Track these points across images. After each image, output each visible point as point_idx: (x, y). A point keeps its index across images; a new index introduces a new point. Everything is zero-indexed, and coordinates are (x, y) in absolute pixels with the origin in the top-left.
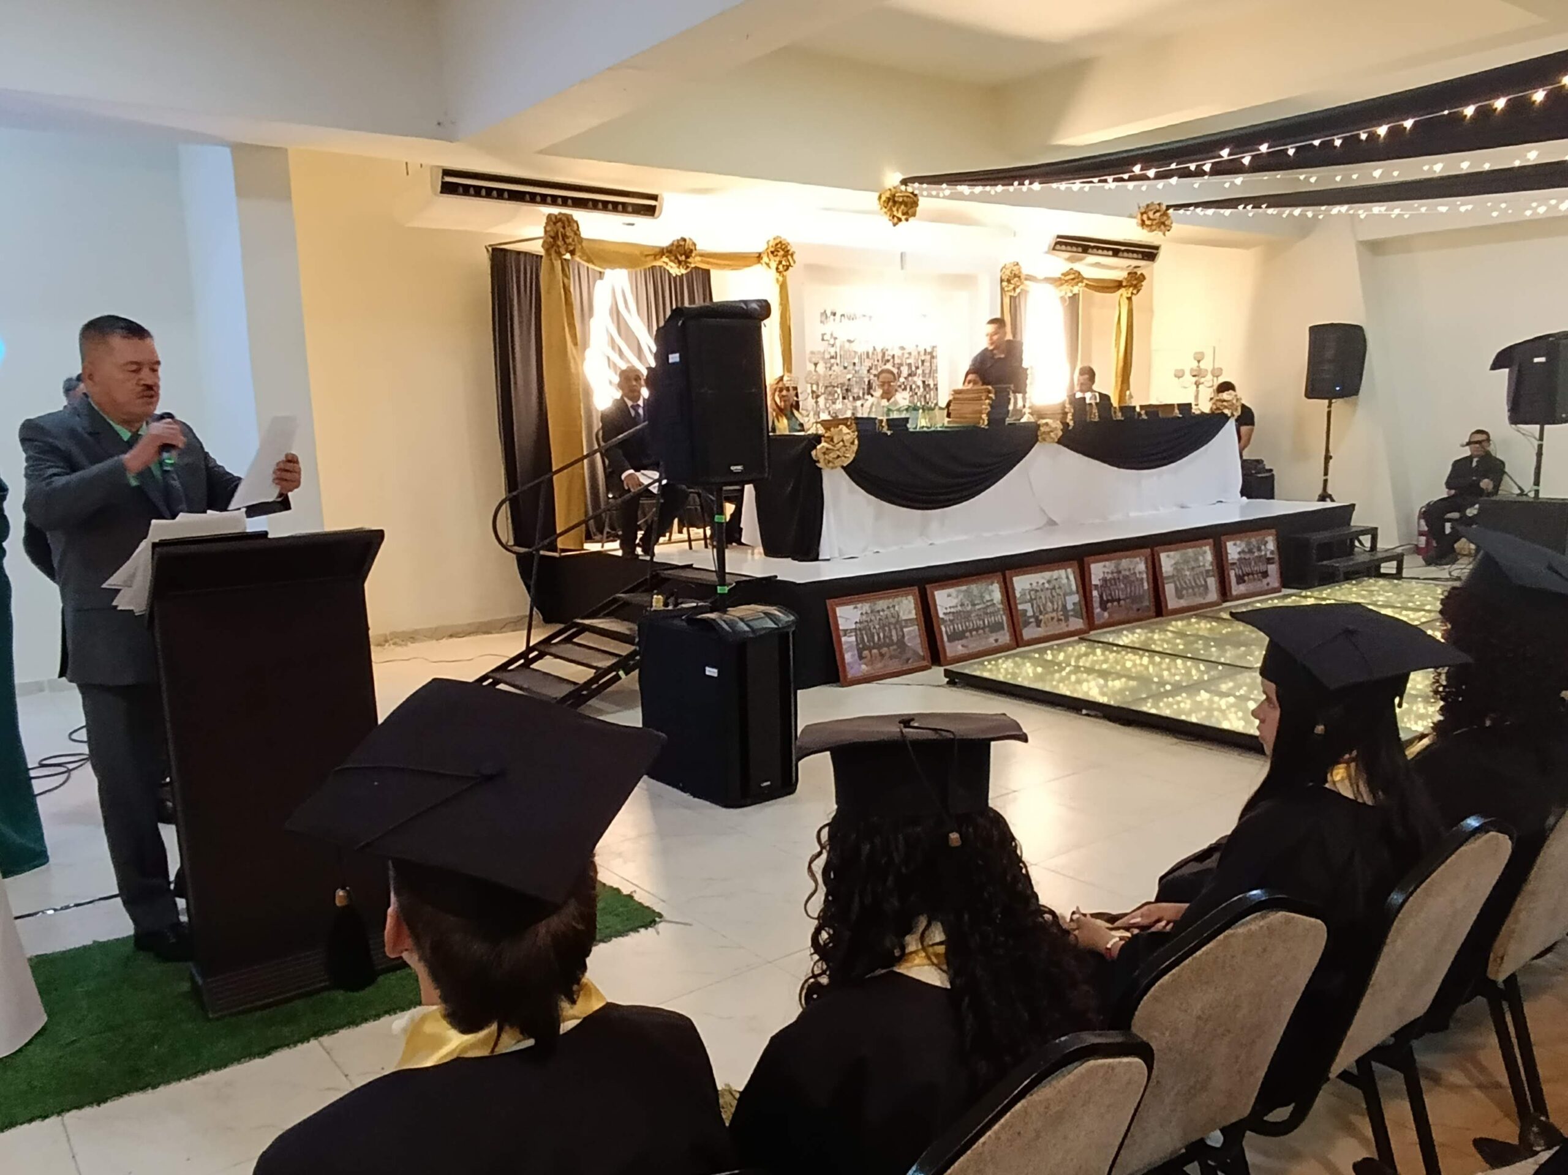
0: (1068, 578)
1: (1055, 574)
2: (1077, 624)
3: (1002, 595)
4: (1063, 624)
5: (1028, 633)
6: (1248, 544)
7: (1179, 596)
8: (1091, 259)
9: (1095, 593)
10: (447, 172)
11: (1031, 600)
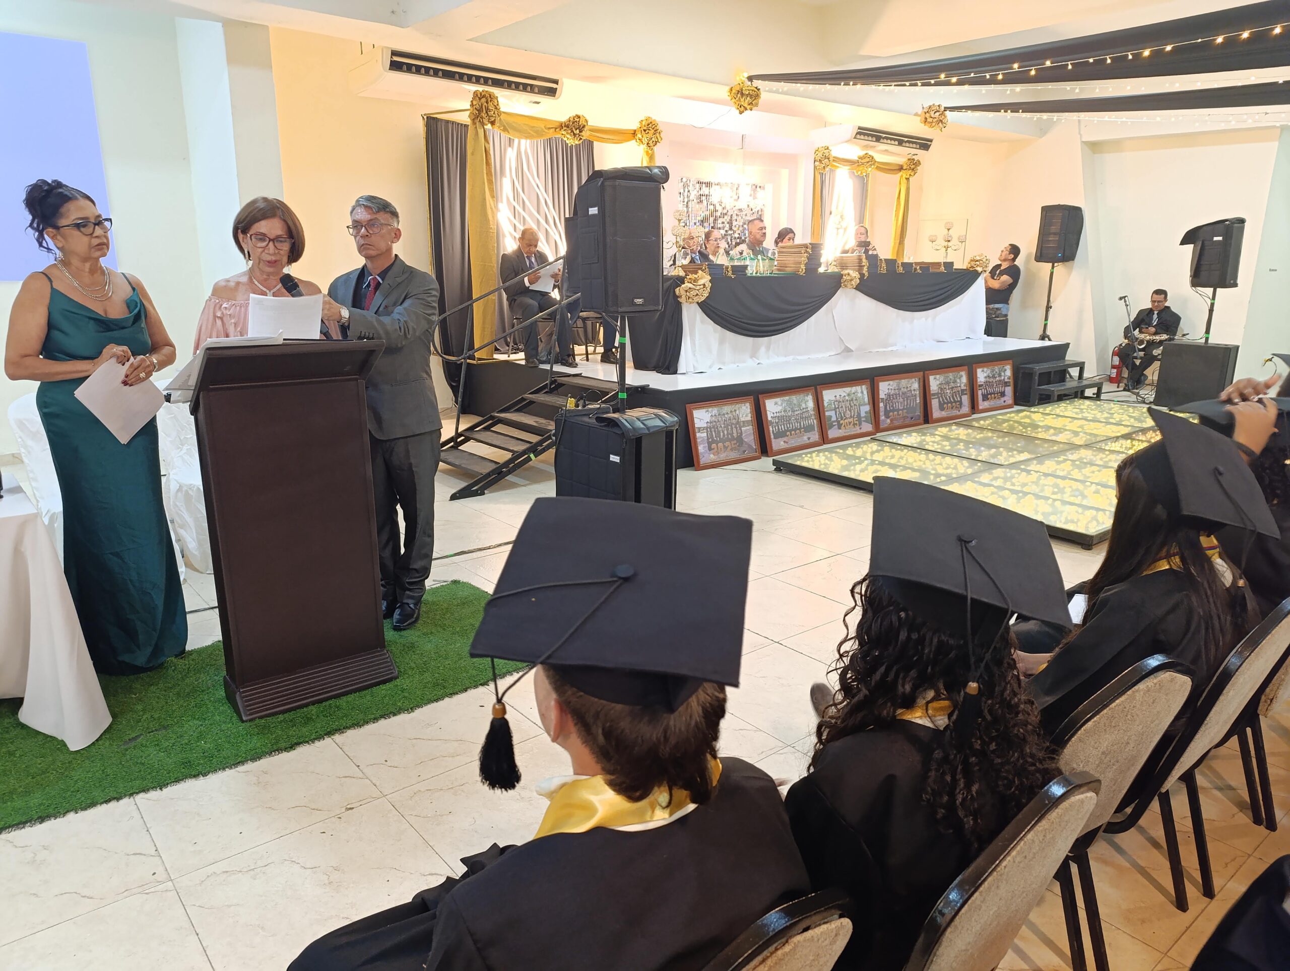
0: (862, 392)
1: (854, 389)
2: (868, 427)
3: (815, 405)
4: (858, 428)
5: (832, 433)
6: (993, 371)
7: (942, 408)
8: (882, 146)
9: (881, 405)
10: (394, 53)
11: (835, 409)
